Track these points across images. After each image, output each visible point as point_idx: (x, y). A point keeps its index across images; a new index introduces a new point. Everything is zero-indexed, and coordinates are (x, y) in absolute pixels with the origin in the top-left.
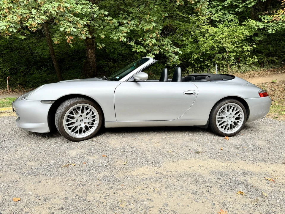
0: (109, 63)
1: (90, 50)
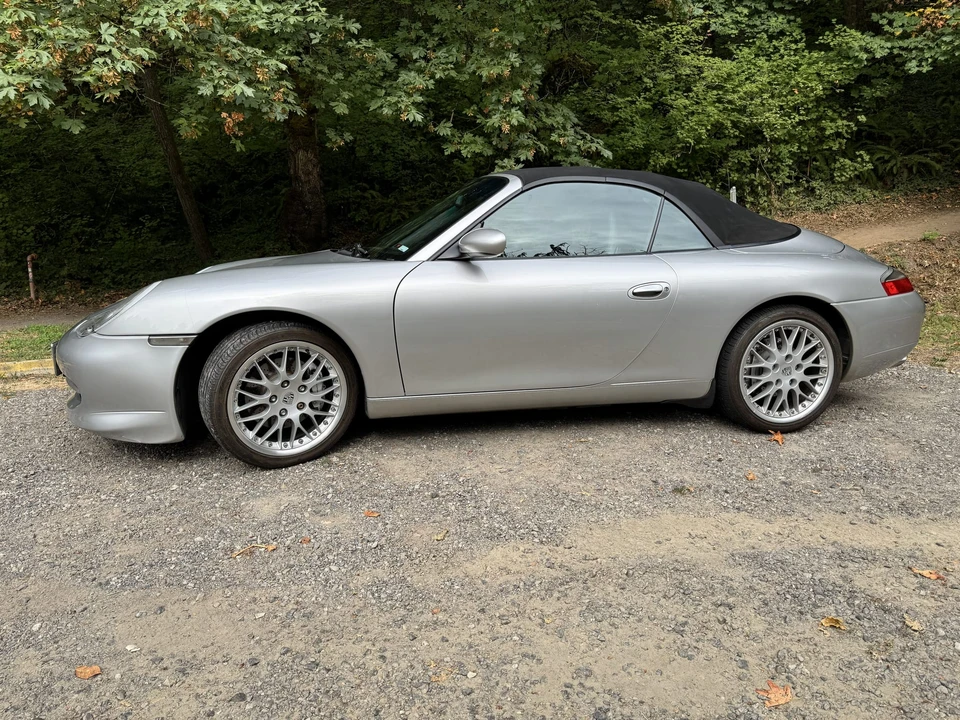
0: (369, 196)
1: (301, 154)
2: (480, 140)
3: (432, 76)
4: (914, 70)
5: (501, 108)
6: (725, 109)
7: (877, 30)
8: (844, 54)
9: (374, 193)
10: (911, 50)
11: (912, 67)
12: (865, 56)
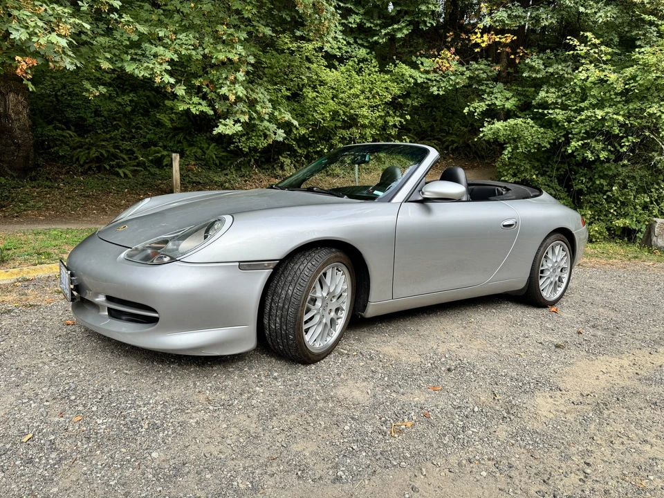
0: (68, 135)
1: (11, 96)
2: (204, 103)
3: (176, 52)
4: (436, 93)
5: (228, 83)
6: (340, 103)
7: (414, 66)
8: (399, 79)
9: (71, 133)
10: (432, 81)
11: (434, 90)
12: (413, 81)
